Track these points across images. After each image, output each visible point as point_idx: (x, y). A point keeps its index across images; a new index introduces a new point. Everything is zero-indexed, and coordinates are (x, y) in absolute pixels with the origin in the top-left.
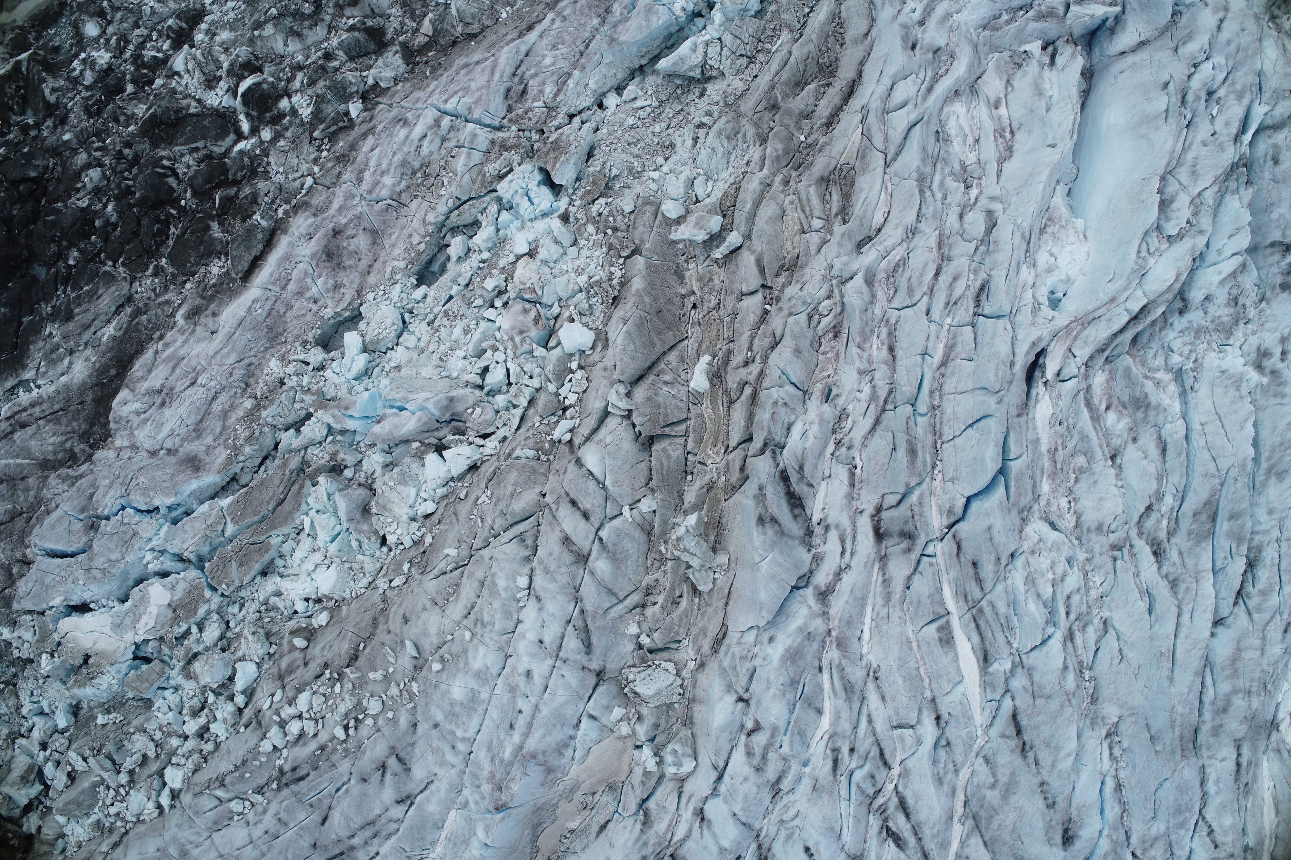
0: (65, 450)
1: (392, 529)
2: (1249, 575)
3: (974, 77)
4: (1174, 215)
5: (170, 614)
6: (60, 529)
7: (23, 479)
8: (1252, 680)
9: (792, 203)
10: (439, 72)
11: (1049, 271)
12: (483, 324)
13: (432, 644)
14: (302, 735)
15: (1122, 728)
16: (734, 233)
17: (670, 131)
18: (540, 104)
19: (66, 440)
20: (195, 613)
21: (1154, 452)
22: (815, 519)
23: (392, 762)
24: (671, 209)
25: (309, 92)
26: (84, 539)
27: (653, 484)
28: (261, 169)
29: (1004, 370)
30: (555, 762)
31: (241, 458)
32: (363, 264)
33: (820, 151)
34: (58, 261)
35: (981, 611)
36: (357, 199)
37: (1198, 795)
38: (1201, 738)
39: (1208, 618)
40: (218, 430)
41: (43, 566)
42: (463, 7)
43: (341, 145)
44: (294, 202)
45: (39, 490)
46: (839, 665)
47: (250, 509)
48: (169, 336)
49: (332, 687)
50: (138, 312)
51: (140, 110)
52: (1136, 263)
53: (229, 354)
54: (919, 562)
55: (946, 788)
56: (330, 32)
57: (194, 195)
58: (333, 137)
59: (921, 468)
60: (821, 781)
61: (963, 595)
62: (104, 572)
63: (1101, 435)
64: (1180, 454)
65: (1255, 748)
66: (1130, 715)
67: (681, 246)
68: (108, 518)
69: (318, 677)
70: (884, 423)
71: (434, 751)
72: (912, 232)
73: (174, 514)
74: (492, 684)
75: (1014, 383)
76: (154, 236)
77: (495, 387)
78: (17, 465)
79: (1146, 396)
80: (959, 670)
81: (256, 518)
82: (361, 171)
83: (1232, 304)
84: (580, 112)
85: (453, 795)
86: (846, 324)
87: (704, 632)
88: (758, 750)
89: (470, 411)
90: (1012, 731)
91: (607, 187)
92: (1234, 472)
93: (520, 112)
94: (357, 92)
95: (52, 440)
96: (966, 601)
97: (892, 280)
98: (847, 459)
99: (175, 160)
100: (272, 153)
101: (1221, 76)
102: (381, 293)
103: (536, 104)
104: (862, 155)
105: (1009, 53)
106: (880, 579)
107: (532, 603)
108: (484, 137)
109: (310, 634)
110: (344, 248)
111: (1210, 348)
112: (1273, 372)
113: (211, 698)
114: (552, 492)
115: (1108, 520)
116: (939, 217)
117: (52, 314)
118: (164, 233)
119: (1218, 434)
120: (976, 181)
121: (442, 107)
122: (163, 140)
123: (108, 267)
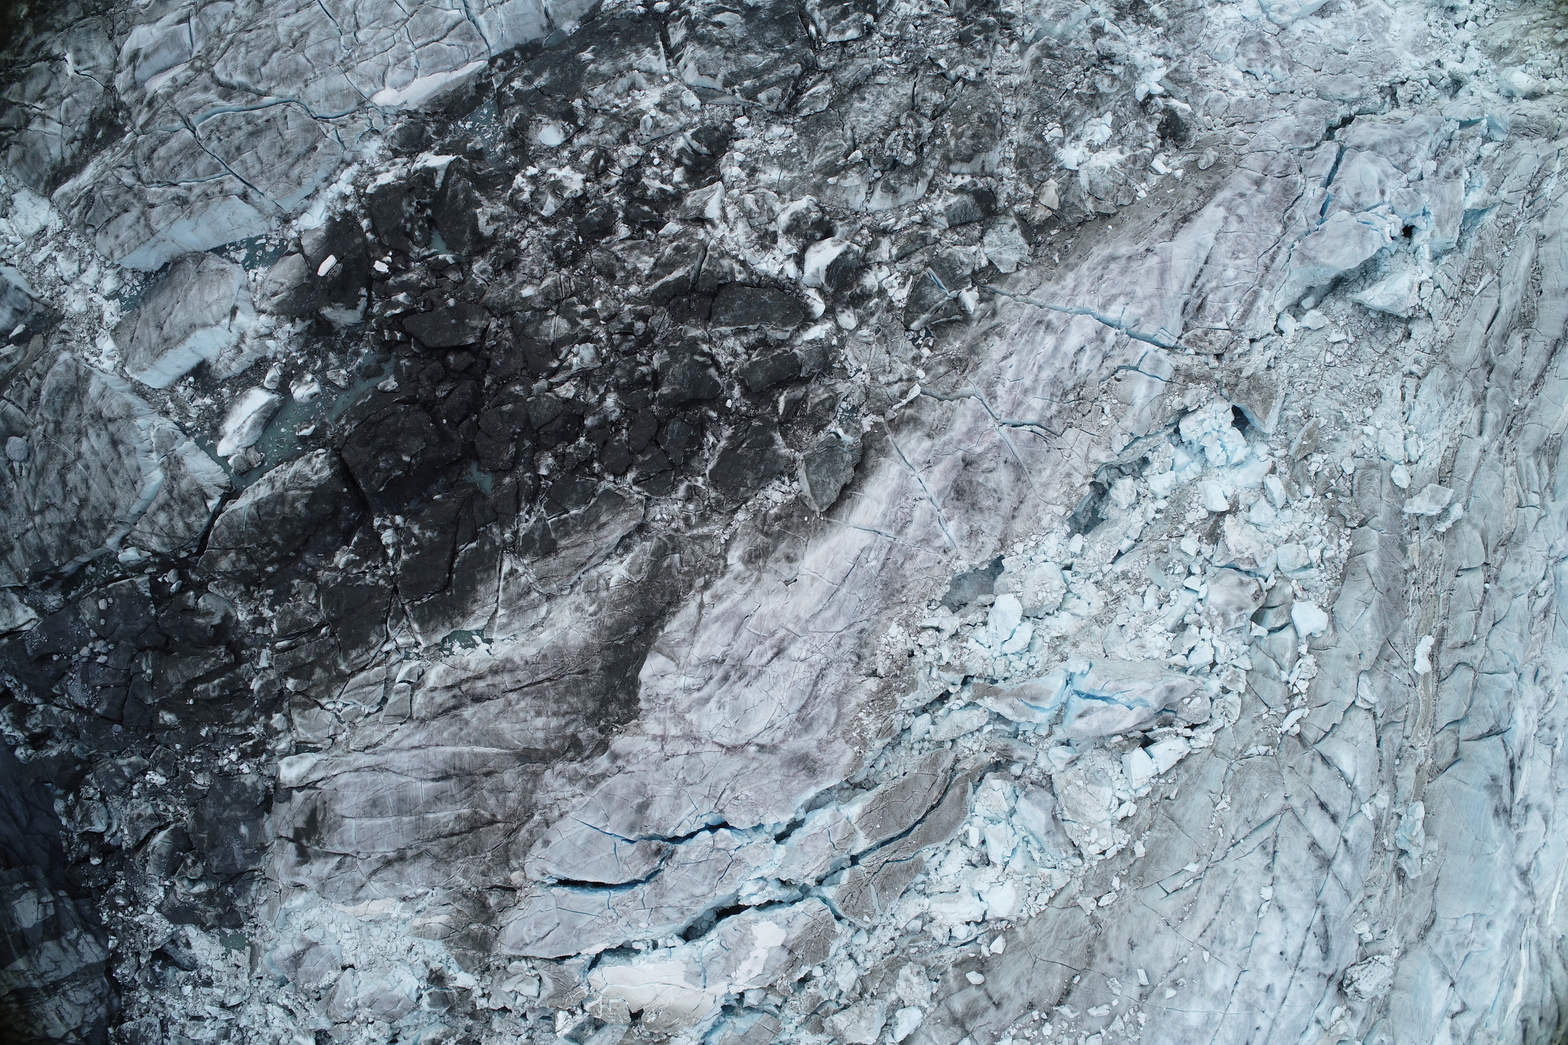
0: (564, 737)
1: (1090, 838)
5: (784, 957)
6: (602, 855)
7: (489, 774)
9: (1511, 472)
10: (1072, 260)
12: (1183, 594)
13: (1164, 969)
16: (1458, 505)
17: (1376, 377)
18: (1223, 325)
19: (567, 724)
20: (826, 954)
22: (1517, 799)
24: (1400, 477)
25: (901, 267)
26: (644, 867)
27: (1383, 776)
28: (836, 365)
31: (870, 754)
32: (1006, 506)
33: (1529, 415)
34: (518, 468)
36: (991, 422)
40: (833, 719)
41: (572, 905)
42: (1098, 179)
43: (955, 345)
44: (890, 414)
45: (528, 793)
47: (890, 819)
48: (719, 585)
50: (663, 549)
53: (833, 617)
56: (931, 191)
57: (745, 394)
62: (683, 911)
74: (1227, 1002)
77: (1198, 668)
78: (476, 755)
82: (991, 384)
84: (1263, 337)
86: (1555, 602)
87: (1409, 921)
88: (1463, 1031)
89: (1184, 700)
93: (1199, 332)
94: (970, 275)
95: (538, 723)
98: (1548, 739)
99: (714, 343)
100: (851, 344)
102: (1033, 544)
103: (1217, 325)
107: (1274, 913)
108: (1164, 361)
109: (981, 965)
110: (979, 484)
114: (1299, 795)
117: (514, 544)
118: (697, 443)
121: (1101, 314)
122: (692, 313)
123: (608, 483)
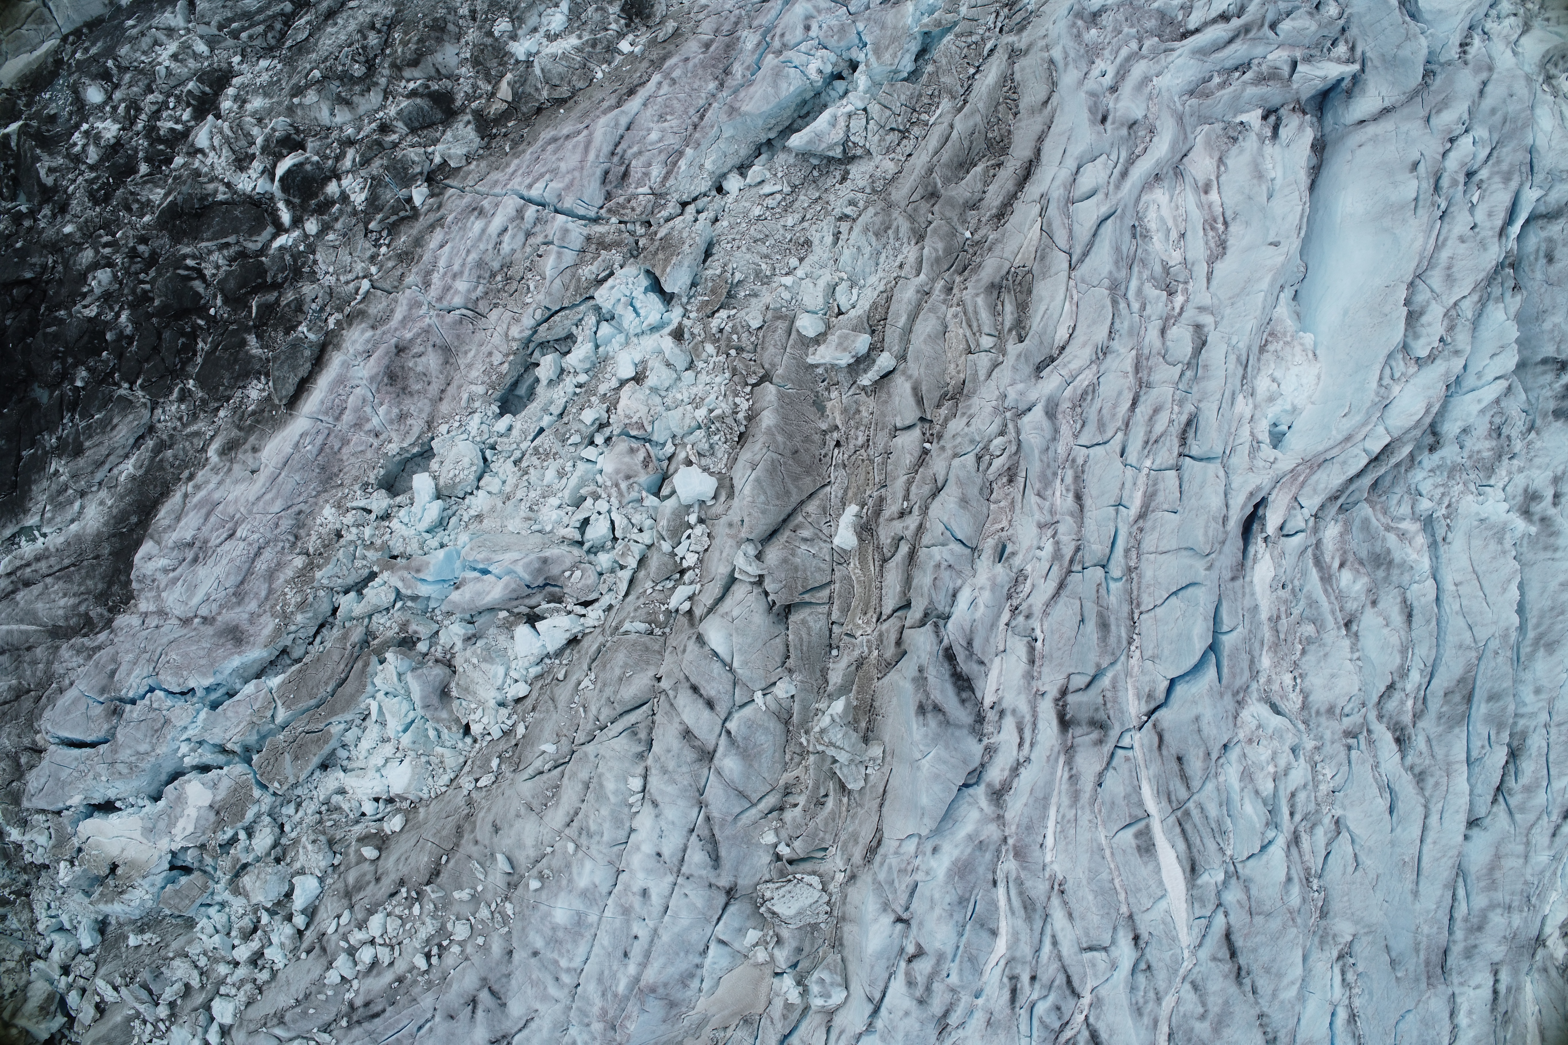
0: (79, 615)
1: (476, 717)
2: (1511, 767)
3: (1179, 156)
4: (1424, 331)
5: (212, 817)
6: (77, 714)
7: (29, 649)
8: (1513, 894)
9: (955, 316)
10: (521, 148)
11: (1271, 399)
12: (581, 466)
13: (528, 857)
14: (375, 963)
15: (1357, 948)
16: (885, 355)
17: (806, 224)
18: (646, 190)
20: (243, 816)
21: (1398, 619)
22: (987, 703)
23: (484, 996)
24: (808, 325)
25: (363, 173)
26: (106, 726)
27: (791, 663)
28: (306, 269)
29: (1215, 527)
30: (678, 994)
31: (293, 628)
32: (434, 389)
33: (990, 249)
34: (62, 382)
35: (1187, 813)
36: (425, 308)
37: (1448, 1027)
38: (1451, 961)
39: (1462, 818)
40: (263, 594)
41: (58, 759)
42: (551, 66)
43: (403, 240)
44: (348, 310)
45: (50, 663)
46: (1018, 878)
47: (304, 691)
48: (200, 476)
49: (410, 908)
50: (161, 446)
51: (157, 195)
52: (1377, 394)
53: (273, 500)
54: (1112, 755)
55: (1146, 1020)
56: (386, 98)
57: (226, 302)
58: (393, 229)
59: (1114, 645)
60: (997, 1016)
61: (1165, 794)
62: (132, 767)
63: (1333, 598)
64: (1428, 622)
65: (1515, 972)
66: (1366, 934)
67: (820, 370)
68: (133, 702)
69: (393, 895)
70: (1070, 587)
71: (534, 984)
72: (1103, 352)
73: (213, 696)
74: (602, 904)
75: (1228, 543)
76: (179, 352)
77: (598, 543)
78: (22, 632)
79: (1389, 551)
80: (1161, 883)
81: (313, 702)
82: (429, 273)
83: (1494, 435)
84: (695, 199)
85: (558, 1034)
86: (1023, 465)
87: (855, 838)
88: (921, 980)
89: (567, 574)
90: (1224, 953)
91: (729, 295)
92: (1494, 644)
93: (621, 200)
94: (421, 173)
95: (62, 602)
96: (1170, 801)
97: (1079, 410)
98: (1025, 630)
99: (201, 258)
100: (319, 249)
101: (1483, 154)
102: (457, 424)
103: (640, 190)
104: (1041, 255)
105: (1222, 125)
106: (1066, 776)
107: (648, 808)
108: (577, 231)
109: (381, 842)
110: (410, 369)
111: (1466, 490)
112: (1543, 520)
113: (265, 918)
114: (669, 676)
115: (1342, 702)
116: (1135, 333)
117: (57, 447)
118: (190, 349)
119: (1476, 597)
120: (1181, 286)
121: (525, 193)
122: (185, 233)
123: (123, 390)
